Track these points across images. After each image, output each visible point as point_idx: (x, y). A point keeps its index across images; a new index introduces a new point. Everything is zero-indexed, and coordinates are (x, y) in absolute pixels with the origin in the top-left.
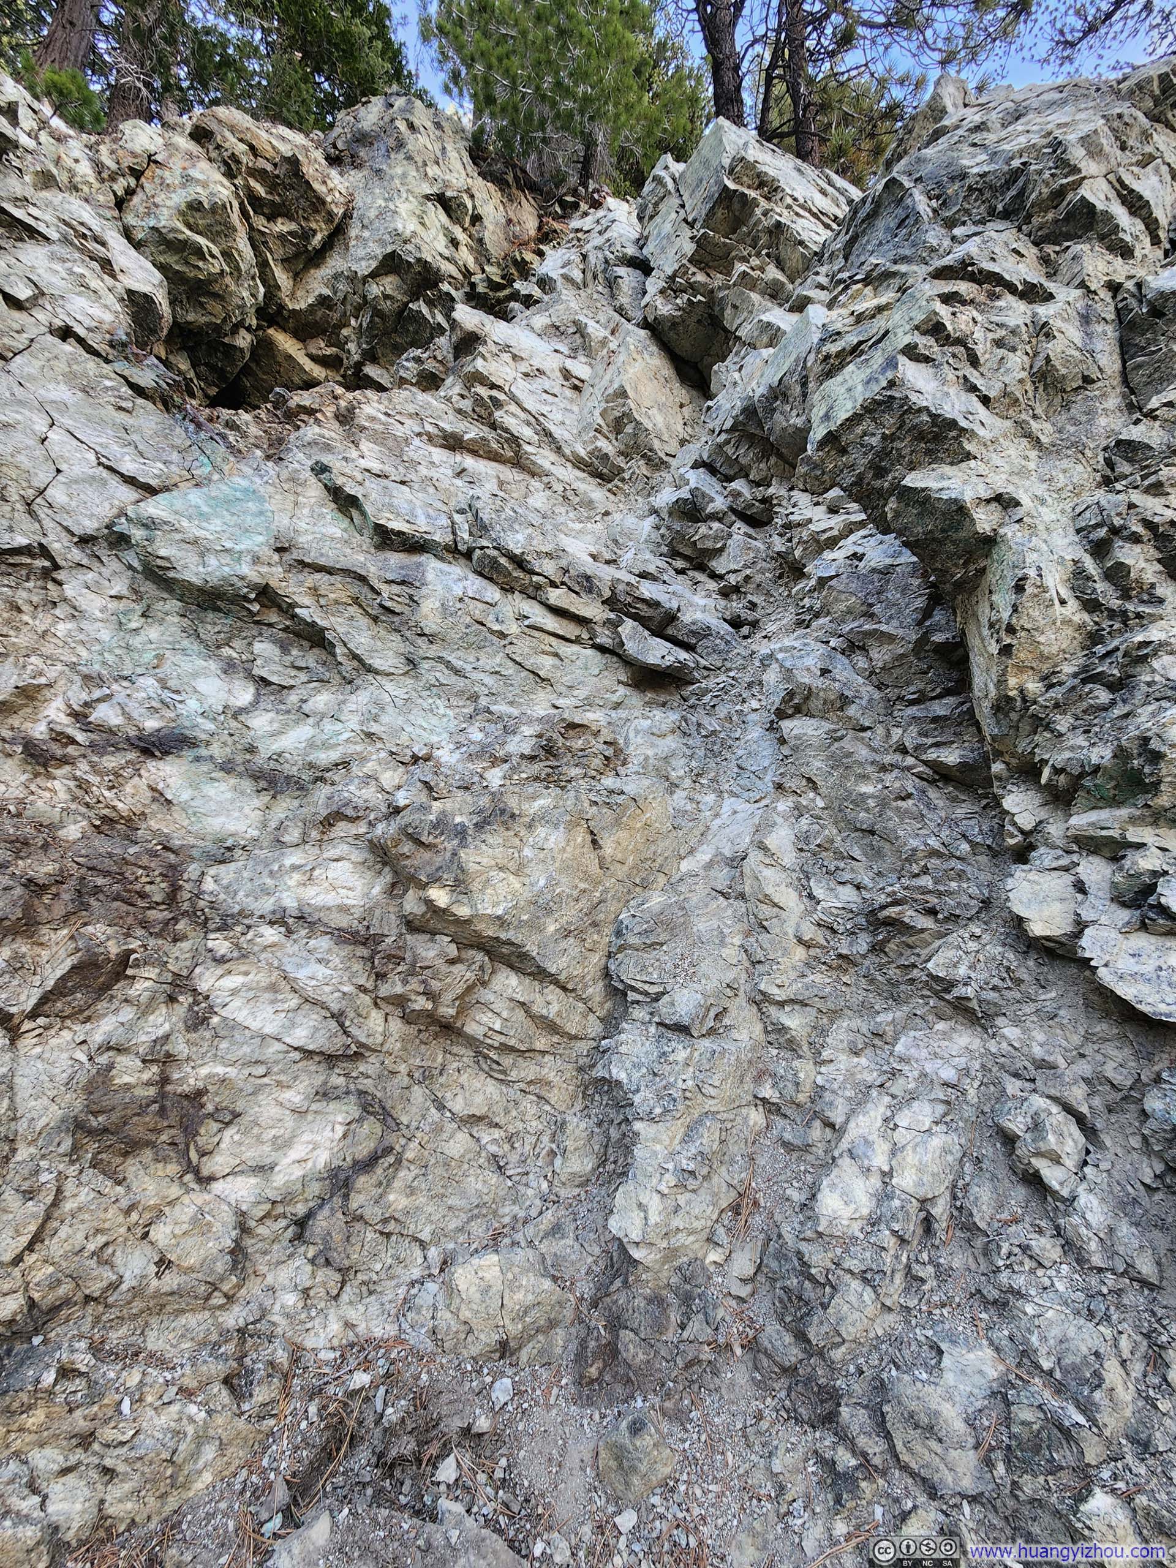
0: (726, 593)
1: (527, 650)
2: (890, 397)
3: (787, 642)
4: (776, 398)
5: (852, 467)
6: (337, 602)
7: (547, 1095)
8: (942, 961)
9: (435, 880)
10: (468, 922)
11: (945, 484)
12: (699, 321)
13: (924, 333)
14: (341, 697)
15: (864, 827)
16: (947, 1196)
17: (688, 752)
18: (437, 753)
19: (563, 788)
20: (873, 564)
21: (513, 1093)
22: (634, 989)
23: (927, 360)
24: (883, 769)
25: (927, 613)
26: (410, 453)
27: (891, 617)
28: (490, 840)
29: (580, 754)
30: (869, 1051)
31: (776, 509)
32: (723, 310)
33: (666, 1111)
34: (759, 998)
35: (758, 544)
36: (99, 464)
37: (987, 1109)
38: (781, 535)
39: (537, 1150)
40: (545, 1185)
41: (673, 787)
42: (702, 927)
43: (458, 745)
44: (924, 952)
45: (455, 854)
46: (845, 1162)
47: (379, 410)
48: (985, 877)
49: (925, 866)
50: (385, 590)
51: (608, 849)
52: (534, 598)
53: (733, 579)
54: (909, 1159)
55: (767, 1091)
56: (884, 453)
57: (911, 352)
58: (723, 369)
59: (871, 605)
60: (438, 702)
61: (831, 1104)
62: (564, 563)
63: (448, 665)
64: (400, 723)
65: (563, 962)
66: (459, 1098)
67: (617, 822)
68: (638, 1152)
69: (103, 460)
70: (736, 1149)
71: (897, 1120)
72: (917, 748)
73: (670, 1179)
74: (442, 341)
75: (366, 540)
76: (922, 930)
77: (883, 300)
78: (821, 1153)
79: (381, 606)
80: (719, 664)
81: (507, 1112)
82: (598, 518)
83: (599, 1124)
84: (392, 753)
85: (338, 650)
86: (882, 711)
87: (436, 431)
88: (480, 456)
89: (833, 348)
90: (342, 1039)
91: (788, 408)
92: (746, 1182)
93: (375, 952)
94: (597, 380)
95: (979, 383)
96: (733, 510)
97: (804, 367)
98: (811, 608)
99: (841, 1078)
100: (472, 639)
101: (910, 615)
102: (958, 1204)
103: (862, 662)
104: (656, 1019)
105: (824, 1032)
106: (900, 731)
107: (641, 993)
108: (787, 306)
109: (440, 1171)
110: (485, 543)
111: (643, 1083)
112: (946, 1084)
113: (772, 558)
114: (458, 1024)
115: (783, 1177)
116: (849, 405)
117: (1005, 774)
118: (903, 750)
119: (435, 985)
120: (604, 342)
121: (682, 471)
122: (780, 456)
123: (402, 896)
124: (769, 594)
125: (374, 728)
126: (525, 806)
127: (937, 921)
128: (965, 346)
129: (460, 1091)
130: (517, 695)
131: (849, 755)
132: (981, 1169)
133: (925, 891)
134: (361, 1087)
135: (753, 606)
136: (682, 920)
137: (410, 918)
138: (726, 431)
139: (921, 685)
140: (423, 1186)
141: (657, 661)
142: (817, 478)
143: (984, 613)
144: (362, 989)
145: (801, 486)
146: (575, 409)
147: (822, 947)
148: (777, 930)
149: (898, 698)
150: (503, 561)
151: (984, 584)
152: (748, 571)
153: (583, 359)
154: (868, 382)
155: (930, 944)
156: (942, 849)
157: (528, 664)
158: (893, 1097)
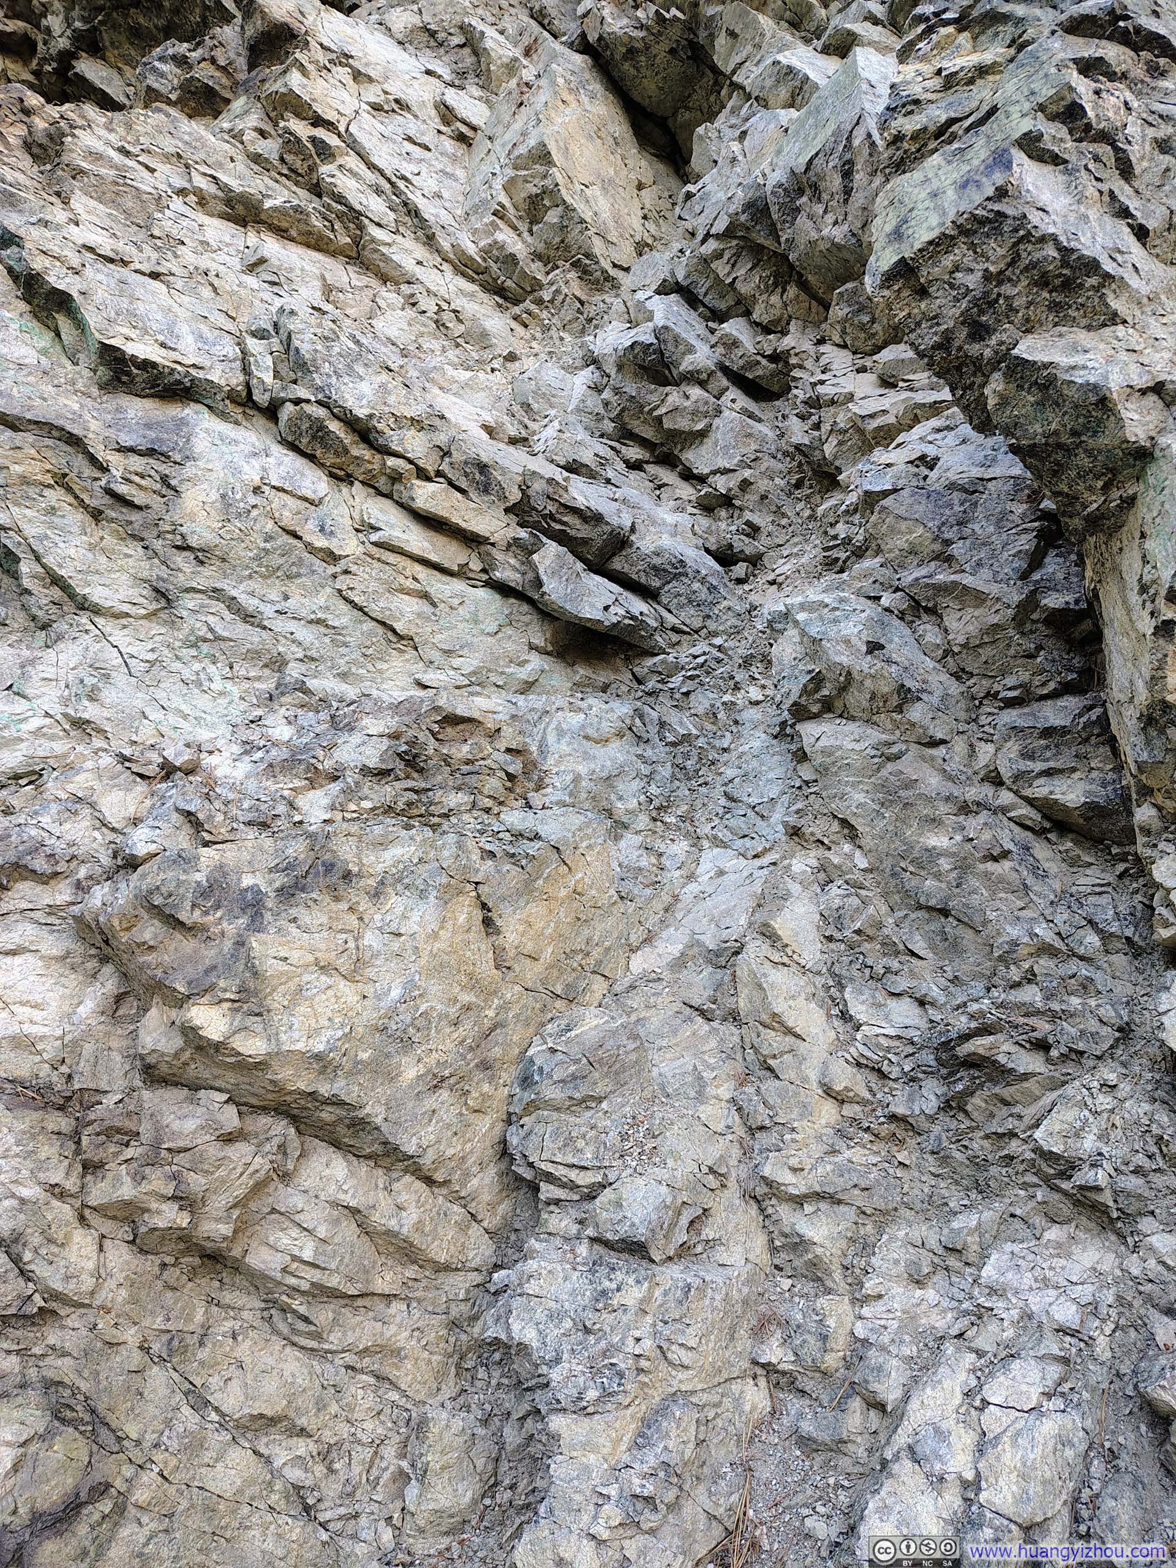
0: (709, 506)
1: (373, 585)
2: (999, 213)
3: (814, 594)
4: (801, 192)
5: (935, 319)
6: (25, 480)
7: (393, 1373)
8: (1057, 1127)
9: (201, 990)
10: (261, 1066)
11: (1079, 359)
12: (672, 51)
13: (1052, 118)
14: (26, 653)
15: (932, 902)
16: (1066, 1517)
17: (645, 770)
18: (208, 760)
19: (434, 827)
20: (952, 476)
21: (333, 1372)
22: (550, 1178)
23: (1056, 160)
24: (965, 809)
25: (1036, 561)
26: (165, 224)
27: (979, 564)
28: (305, 918)
29: (465, 768)
30: (939, 1278)
31: (796, 373)
32: (712, 37)
33: (606, 1395)
34: (761, 1190)
35: (764, 429)
37: (1124, 1369)
38: (802, 417)
39: (375, 1472)
40: (387, 1535)
41: (619, 827)
42: (664, 1067)
43: (249, 747)
44: (1030, 1112)
45: (240, 943)
46: (905, 1468)
47: (108, 143)
48: (1123, 989)
49: (1031, 970)
50: (117, 463)
51: (512, 932)
52: (388, 496)
53: (722, 484)
54: (1007, 1458)
55: (774, 1352)
56: (986, 303)
57: (1031, 144)
58: (713, 135)
59: (948, 543)
60: (212, 669)
61: (880, 1369)
62: (442, 439)
63: (232, 604)
64: (139, 704)
65: (428, 1134)
66: (235, 1386)
67: (527, 889)
68: (559, 1468)
70: (722, 1454)
71: (989, 1393)
72: (1017, 777)
73: (612, 1513)
74: (228, 33)
75: (83, 374)
76: (1026, 1077)
77: (987, 57)
78: (861, 1453)
79: (110, 492)
80: (697, 623)
81: (321, 1406)
82: (496, 364)
83: (485, 1422)
84: (124, 759)
85: (26, 567)
86: (963, 715)
87: (212, 189)
88: (292, 240)
89: (908, 125)
90: (16, 1286)
91: (819, 209)
92: (739, 1511)
93: (81, 1124)
94: (500, 129)
95: (1133, 205)
96: (725, 370)
97: (848, 146)
98: (847, 541)
99: (894, 1324)
100: (276, 560)
101: (1009, 563)
102: (1083, 1529)
103: (931, 634)
104: (590, 1232)
105: (867, 1248)
106: (990, 748)
107: (563, 1186)
108: (818, 44)
109: (196, 1521)
110: (302, 393)
111: (566, 1347)
112: (1062, 1331)
113: (786, 454)
114: (236, 1252)
115: (799, 1498)
116: (934, 220)
117: (1156, 824)
118: (995, 779)
119: (196, 1182)
120: (512, 68)
121: (641, 295)
122: (804, 285)
123: (136, 1019)
124: (779, 512)
125: (90, 711)
126: (369, 858)
127: (1049, 1061)
128: (1113, 144)
129: (233, 1371)
130: (354, 662)
131: (910, 784)
132: (1117, 1469)
133: (1031, 1012)
134: (50, 1374)
135: (753, 531)
136: (633, 1057)
137: (152, 1060)
138: (717, 237)
139: (1025, 676)
140: (165, 1552)
141: (597, 615)
142: (862, 327)
143: (1131, 566)
144: (56, 1191)
145: (837, 339)
146: (460, 173)
147: (863, 1102)
148: (791, 1075)
149: (988, 695)
150: (334, 426)
151: (1133, 522)
152: (747, 473)
153: (476, 92)
154: (964, 186)
155: (1037, 1099)
156: (1058, 944)
157: (374, 609)
158: (980, 1354)
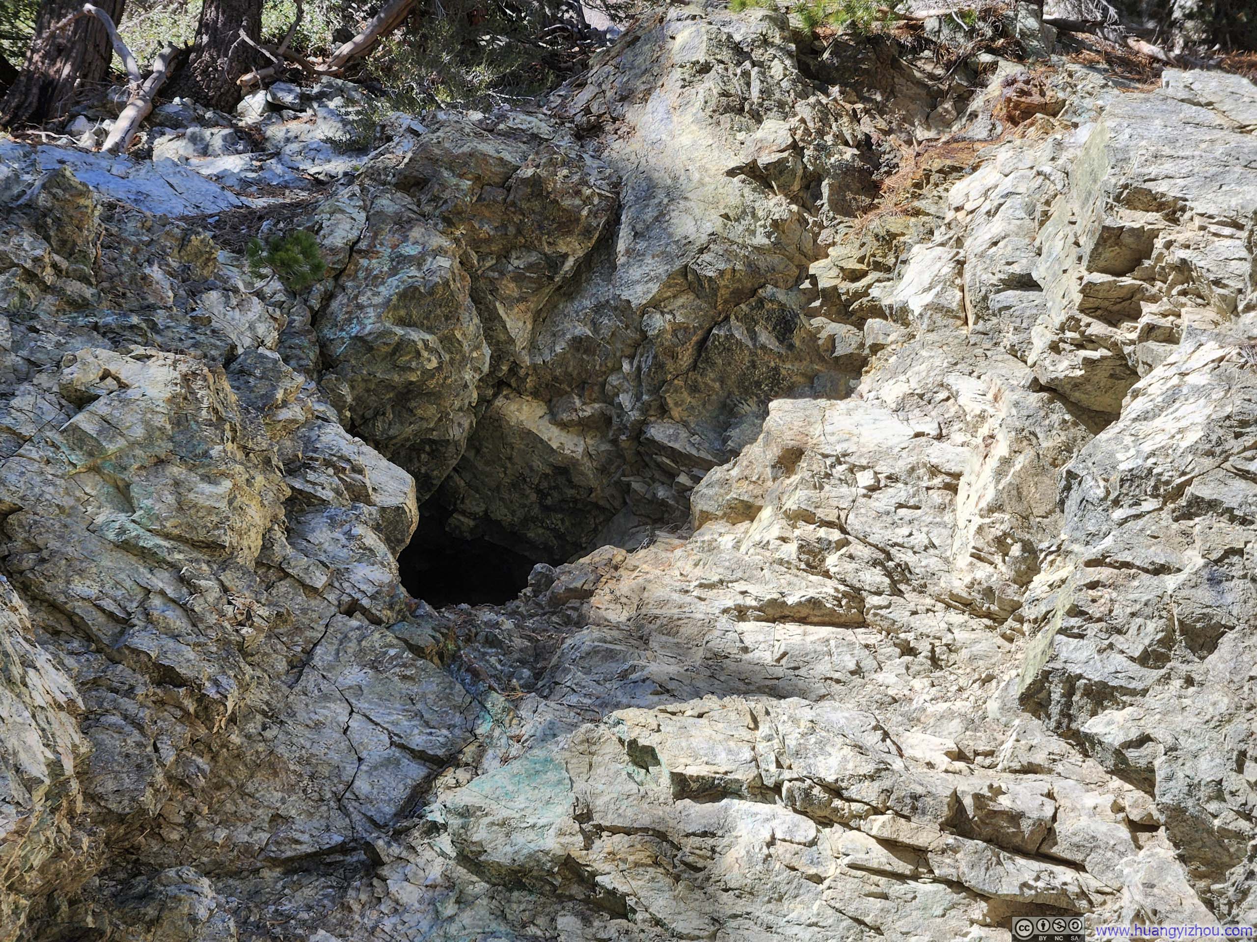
1: (848, 894)
6: (637, 864)
26: (714, 644)
36: (392, 743)
50: (686, 844)
52: (857, 829)
62: (888, 784)
63: (758, 920)
69: (396, 738)
75: (663, 791)
79: (683, 862)
80: (1117, 884)
85: (640, 917)
87: (748, 602)
88: (812, 623)
94: (973, 478)
100: (784, 888)
110: (794, 774)
120: (983, 417)
141: (1014, 891)
146: (949, 519)
150: (816, 791)
153: (959, 437)
157: (850, 911)
